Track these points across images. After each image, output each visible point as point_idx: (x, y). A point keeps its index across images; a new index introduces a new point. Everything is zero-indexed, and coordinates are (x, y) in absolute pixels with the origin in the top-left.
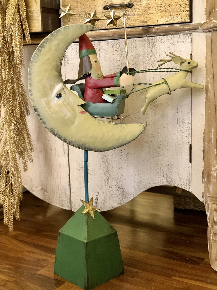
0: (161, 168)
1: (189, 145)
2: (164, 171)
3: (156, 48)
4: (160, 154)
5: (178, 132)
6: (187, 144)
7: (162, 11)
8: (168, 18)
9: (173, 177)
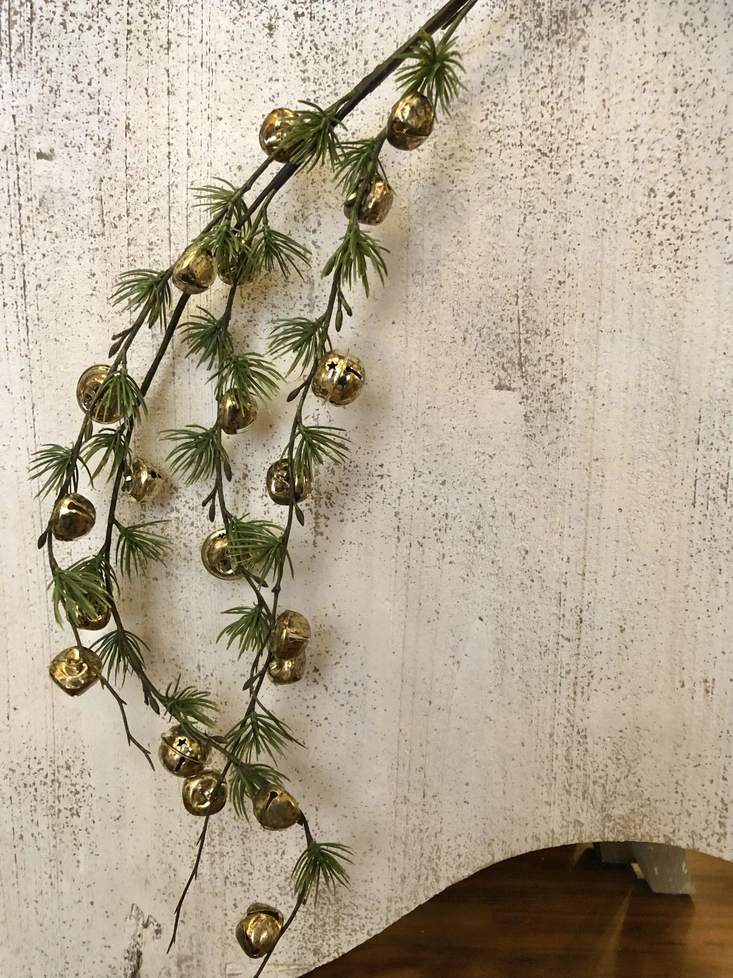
0: (574, 753)
2: (589, 768)
3: (585, 50)
4: (572, 675)
9: (646, 795)
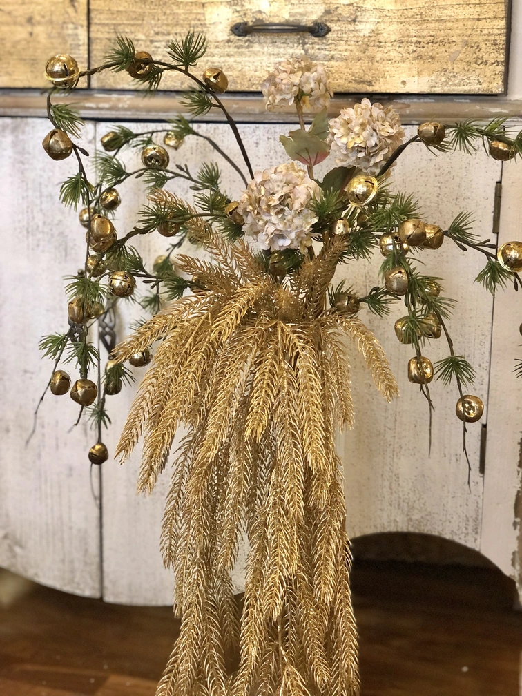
0: (393, 486)
1: (480, 425)
2: (400, 493)
4: (392, 447)
7: (420, 57)
8: (437, 77)
9: (428, 510)
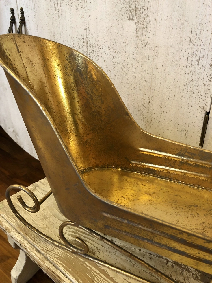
1: (204, 113)
5: (185, 84)
6: (200, 110)
